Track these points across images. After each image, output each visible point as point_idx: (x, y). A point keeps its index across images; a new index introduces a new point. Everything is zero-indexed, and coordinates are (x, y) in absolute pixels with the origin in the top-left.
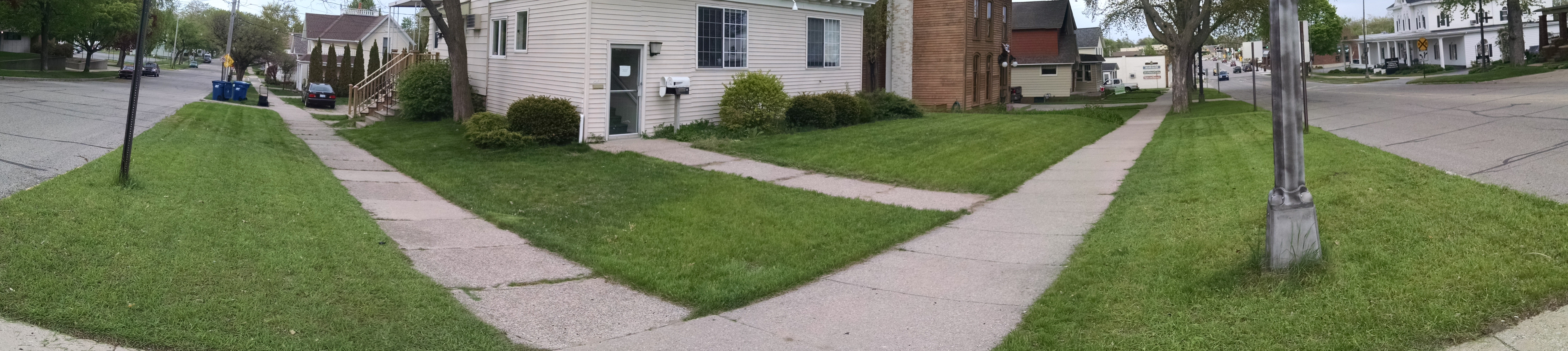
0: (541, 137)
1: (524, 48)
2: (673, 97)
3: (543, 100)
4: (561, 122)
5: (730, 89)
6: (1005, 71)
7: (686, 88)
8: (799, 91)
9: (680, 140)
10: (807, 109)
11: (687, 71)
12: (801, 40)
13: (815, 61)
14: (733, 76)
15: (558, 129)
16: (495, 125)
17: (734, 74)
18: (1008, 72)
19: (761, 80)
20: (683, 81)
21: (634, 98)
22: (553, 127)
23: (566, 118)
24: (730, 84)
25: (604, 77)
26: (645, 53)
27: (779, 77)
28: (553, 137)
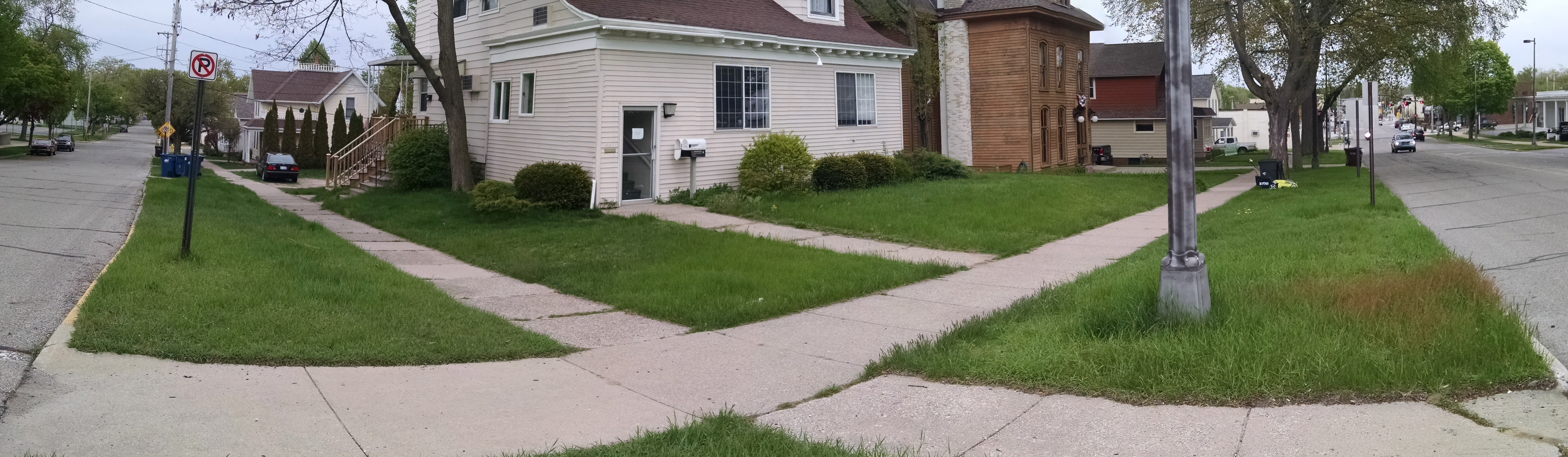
0: (552, 203)
1: (530, 111)
2: (688, 160)
3: (552, 166)
4: (573, 187)
5: (750, 151)
6: (1083, 127)
7: (702, 150)
8: (827, 152)
9: (696, 205)
10: (835, 171)
11: (703, 132)
12: (830, 97)
13: (847, 119)
14: (753, 138)
15: (569, 195)
16: (502, 193)
17: (755, 135)
18: (1087, 128)
19: (782, 140)
20: (699, 143)
21: (647, 162)
22: (565, 193)
23: (577, 184)
24: (750, 145)
25: (616, 140)
26: (658, 115)
27: (802, 137)
28: (565, 203)
